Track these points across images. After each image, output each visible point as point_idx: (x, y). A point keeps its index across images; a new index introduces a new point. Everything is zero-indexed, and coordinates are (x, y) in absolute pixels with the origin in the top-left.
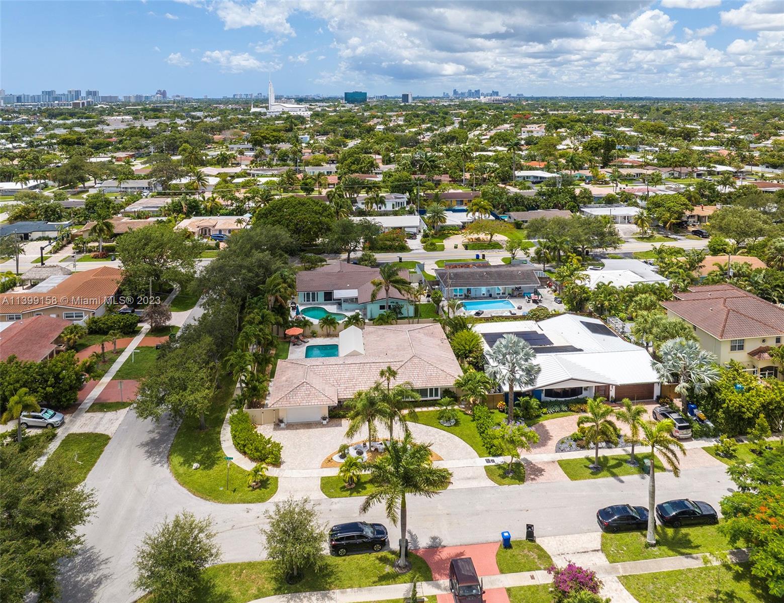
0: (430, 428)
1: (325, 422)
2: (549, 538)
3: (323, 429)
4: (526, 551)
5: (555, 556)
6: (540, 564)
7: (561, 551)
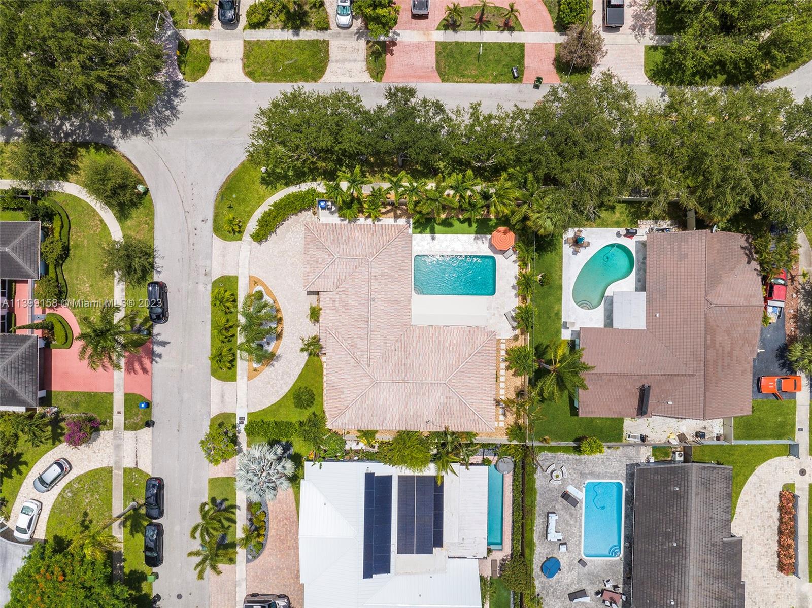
2: (151, 436)
4: (141, 416)
5: (135, 434)
6: (129, 422)
7: (139, 440)
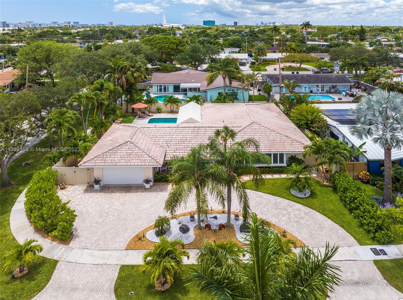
0: (279, 199)
1: (147, 186)
3: (143, 194)
